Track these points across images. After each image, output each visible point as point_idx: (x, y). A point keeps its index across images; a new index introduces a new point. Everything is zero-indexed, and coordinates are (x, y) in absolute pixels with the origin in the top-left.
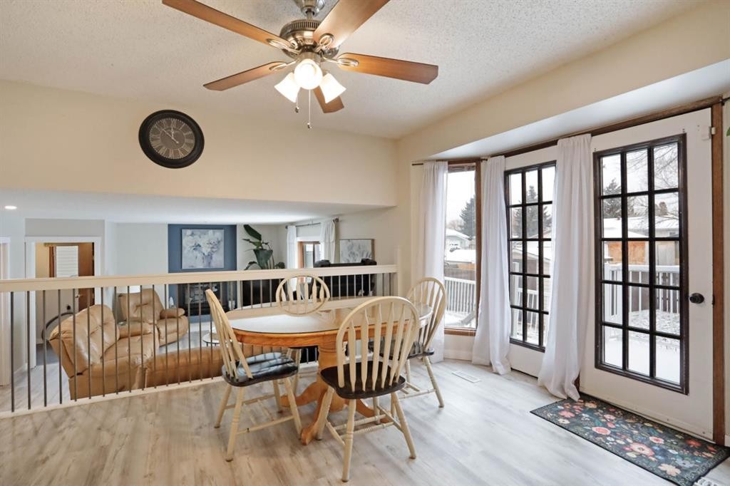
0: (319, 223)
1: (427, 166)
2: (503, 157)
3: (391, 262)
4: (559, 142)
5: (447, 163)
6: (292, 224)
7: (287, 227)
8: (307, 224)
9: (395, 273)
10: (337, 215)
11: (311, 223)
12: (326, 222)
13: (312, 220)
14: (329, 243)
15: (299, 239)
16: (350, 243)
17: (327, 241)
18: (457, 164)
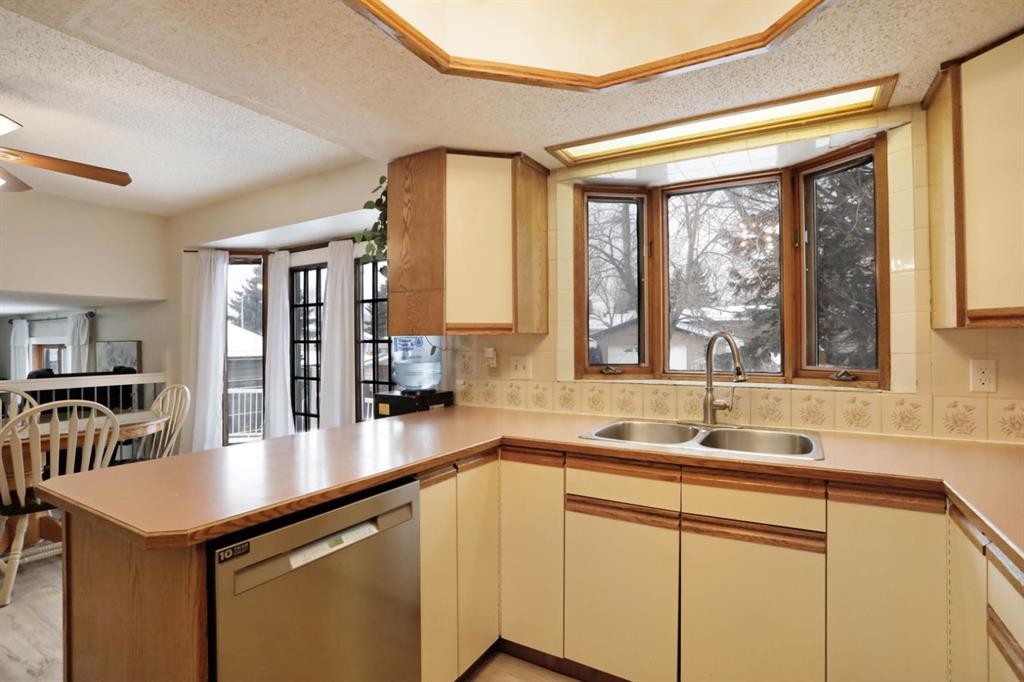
0: (66, 318)
1: (203, 254)
2: (287, 252)
3: (159, 369)
4: (330, 244)
5: (227, 252)
6: (22, 316)
7: (11, 322)
8: (46, 317)
9: (163, 383)
10: (92, 307)
11: (53, 317)
12: (75, 316)
13: (56, 312)
14: (79, 346)
15: (35, 341)
16: (109, 347)
17: (76, 344)
18: (239, 256)
